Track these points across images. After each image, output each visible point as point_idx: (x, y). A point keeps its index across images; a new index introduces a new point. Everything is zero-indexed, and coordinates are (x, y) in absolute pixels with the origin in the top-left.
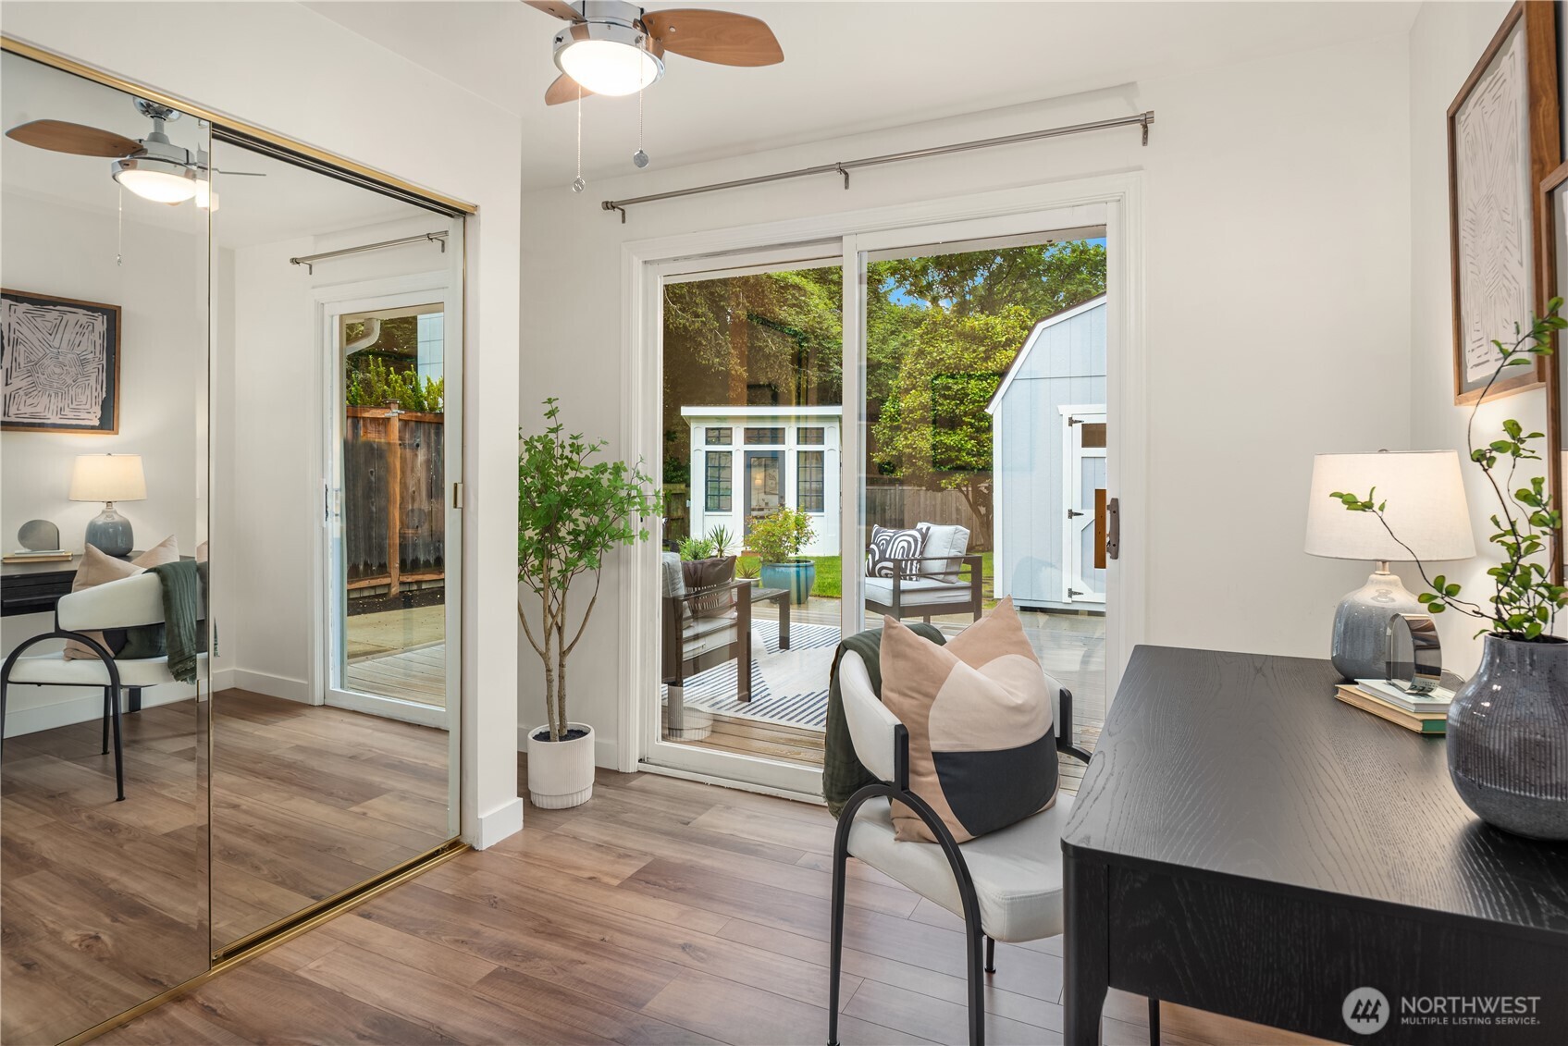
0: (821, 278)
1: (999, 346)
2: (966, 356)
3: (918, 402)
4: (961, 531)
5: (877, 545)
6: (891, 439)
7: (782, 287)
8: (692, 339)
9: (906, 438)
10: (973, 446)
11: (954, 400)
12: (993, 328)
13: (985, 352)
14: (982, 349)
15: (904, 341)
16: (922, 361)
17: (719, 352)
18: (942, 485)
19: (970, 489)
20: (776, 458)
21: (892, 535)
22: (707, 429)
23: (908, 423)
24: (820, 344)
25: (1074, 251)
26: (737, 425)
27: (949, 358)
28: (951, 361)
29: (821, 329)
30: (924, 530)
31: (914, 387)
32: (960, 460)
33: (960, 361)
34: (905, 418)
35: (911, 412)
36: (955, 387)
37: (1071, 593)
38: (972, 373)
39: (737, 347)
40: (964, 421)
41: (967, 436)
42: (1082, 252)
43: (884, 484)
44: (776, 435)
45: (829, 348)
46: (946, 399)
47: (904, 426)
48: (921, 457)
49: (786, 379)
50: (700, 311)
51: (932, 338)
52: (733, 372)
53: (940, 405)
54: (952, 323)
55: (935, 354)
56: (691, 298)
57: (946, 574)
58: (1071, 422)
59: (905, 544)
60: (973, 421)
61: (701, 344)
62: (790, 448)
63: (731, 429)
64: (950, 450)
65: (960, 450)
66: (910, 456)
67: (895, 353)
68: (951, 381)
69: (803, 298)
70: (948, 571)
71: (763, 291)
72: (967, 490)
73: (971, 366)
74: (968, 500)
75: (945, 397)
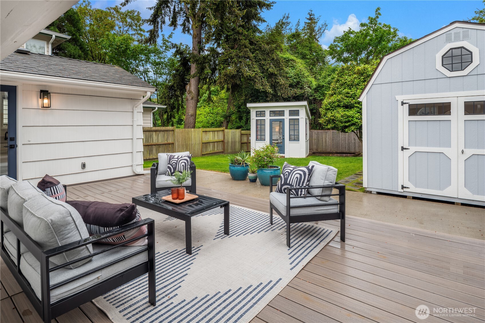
0: (303, 57)
1: (369, 76)
2: (356, 80)
3: (336, 99)
4: (332, 169)
5: (284, 175)
6: (326, 113)
7: (287, 61)
8: (253, 80)
9: (332, 113)
10: (359, 115)
11: (350, 98)
12: (367, 69)
13: (364, 79)
14: (362, 77)
15: (333, 77)
16: (338, 84)
17: (263, 84)
18: (346, 131)
19: (358, 131)
20: (282, 121)
21: (292, 169)
22: (256, 112)
23: (333, 107)
24: (300, 80)
25: (401, 41)
26: (267, 110)
27: (349, 82)
28: (350, 83)
29: (301, 74)
30: (310, 168)
31: (335, 94)
32: (353, 121)
33: (353, 82)
34: (331, 106)
35: (334, 103)
36: (351, 93)
37: (403, 187)
38: (358, 87)
39: (270, 82)
40: (355, 106)
41: (356, 112)
42: (404, 41)
43: (325, 130)
44: (282, 113)
45: (304, 81)
46: (348, 97)
47: (331, 108)
48: (337, 120)
49: (287, 93)
50: (255, 70)
51: (342, 75)
52: (267, 91)
53: (345, 100)
54: (350, 68)
55: (343, 81)
56: (253, 66)
57: (322, 196)
58: (403, 103)
59: (298, 176)
60: (359, 106)
61: (256, 82)
62: (287, 117)
63: (265, 111)
64: (349, 117)
65: (353, 117)
66: (333, 120)
67: (329, 82)
68: (349, 90)
69: (295, 64)
70: (323, 194)
71: (279, 62)
72: (357, 132)
73: (358, 84)
74: (358, 136)
75: (347, 97)
